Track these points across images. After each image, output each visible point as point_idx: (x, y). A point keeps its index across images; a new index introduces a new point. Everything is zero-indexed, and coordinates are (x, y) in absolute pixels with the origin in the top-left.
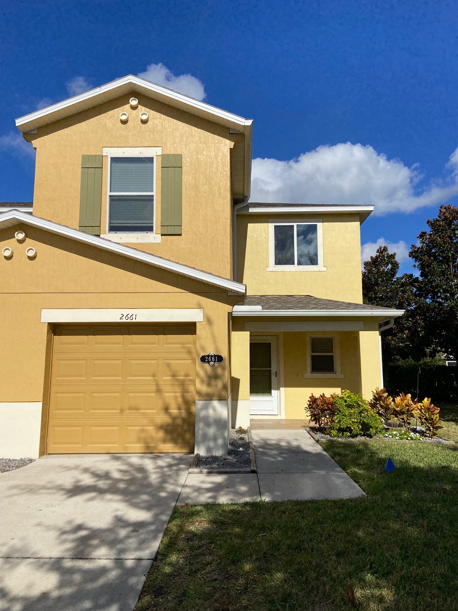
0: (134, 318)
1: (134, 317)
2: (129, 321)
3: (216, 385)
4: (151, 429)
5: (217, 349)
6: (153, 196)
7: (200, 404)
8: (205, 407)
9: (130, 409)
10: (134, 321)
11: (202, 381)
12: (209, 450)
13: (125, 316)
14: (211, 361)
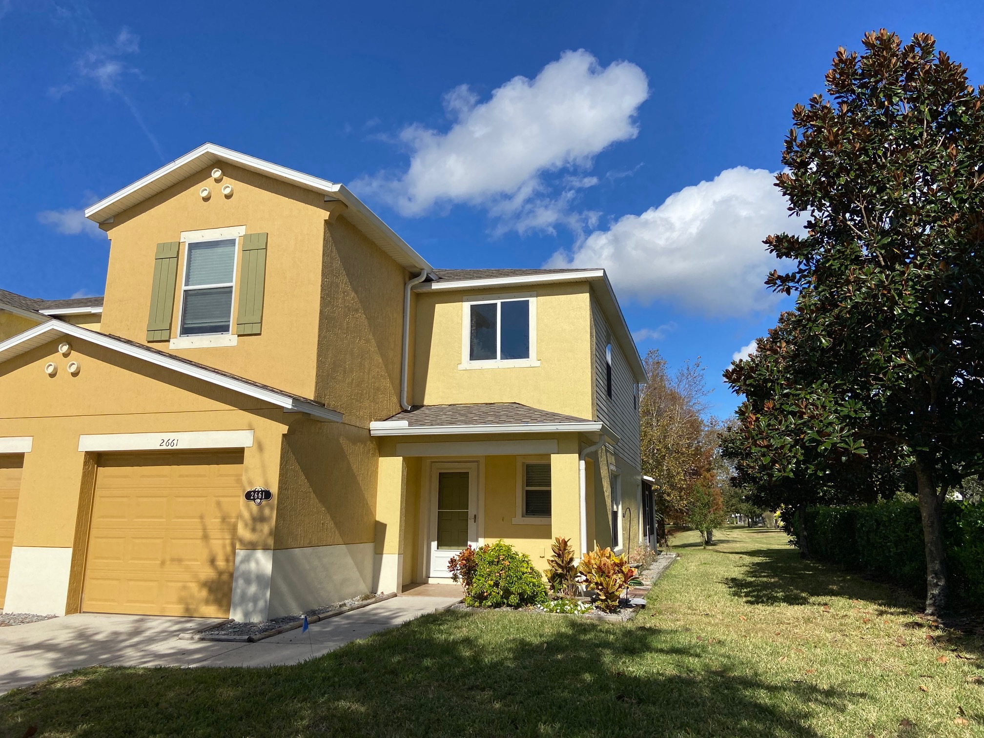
0: (175, 445)
1: (175, 442)
2: (170, 447)
3: (261, 531)
4: (194, 587)
5: (266, 483)
6: (232, 287)
7: (241, 553)
8: (247, 559)
9: (172, 560)
10: (175, 447)
11: (246, 525)
12: (246, 614)
13: (165, 442)
14: (258, 498)
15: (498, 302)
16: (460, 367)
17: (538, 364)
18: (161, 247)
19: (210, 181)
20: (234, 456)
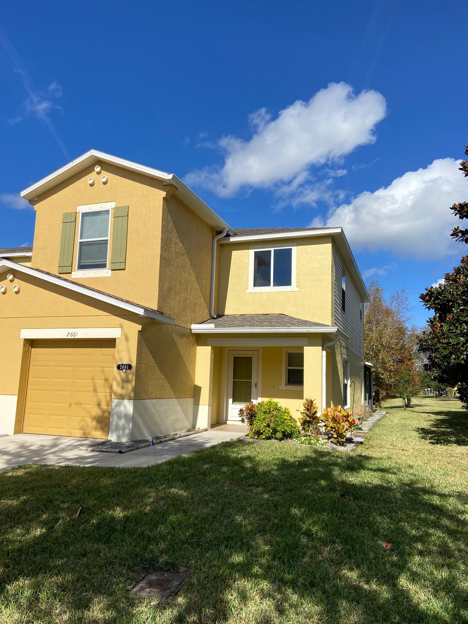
0: (76, 335)
1: (76, 334)
2: (72, 337)
3: (127, 388)
4: (88, 420)
5: (130, 360)
6: (108, 240)
7: (115, 401)
8: (118, 405)
9: (76, 404)
10: (75, 337)
11: (118, 384)
12: (119, 437)
13: (70, 334)
14: (124, 369)
15: (272, 250)
16: (248, 291)
17: (297, 289)
18: (66, 215)
19: (94, 173)
20: (110, 343)
